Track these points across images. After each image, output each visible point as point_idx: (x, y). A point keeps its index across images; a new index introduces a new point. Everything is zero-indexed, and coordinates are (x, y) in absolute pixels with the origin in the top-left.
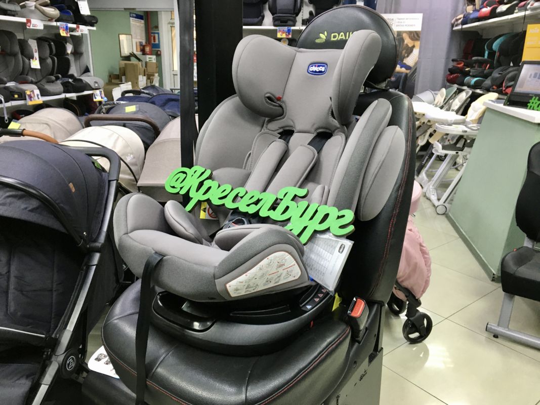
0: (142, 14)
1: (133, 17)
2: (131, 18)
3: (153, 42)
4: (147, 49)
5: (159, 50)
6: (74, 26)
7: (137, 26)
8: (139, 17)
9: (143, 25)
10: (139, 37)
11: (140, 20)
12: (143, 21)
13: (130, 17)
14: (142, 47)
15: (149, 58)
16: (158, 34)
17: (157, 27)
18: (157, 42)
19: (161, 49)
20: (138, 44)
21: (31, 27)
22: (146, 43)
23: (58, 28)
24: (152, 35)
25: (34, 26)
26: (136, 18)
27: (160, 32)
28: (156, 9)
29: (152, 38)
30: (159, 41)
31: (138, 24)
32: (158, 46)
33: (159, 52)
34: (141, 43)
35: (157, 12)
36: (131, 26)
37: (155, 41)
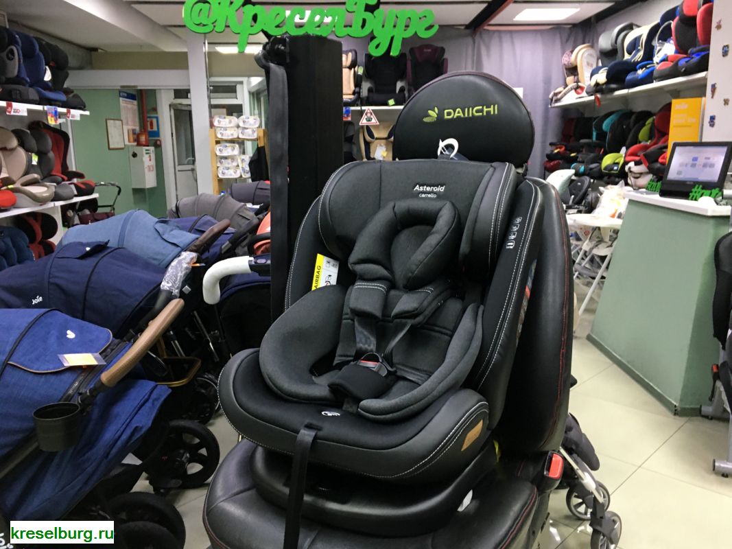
0: (134, 93)
1: (123, 97)
2: (121, 99)
3: (149, 129)
4: (143, 138)
5: (157, 140)
6: (64, 110)
7: (128, 108)
8: (131, 96)
9: (136, 107)
10: (130, 123)
11: (131, 100)
12: (135, 102)
13: (120, 96)
14: (135, 136)
15: (146, 150)
16: (157, 118)
17: (155, 110)
18: (155, 129)
19: (162, 137)
20: (131, 133)
21: (12, 113)
22: (141, 130)
23: (45, 113)
24: (148, 119)
25: (16, 111)
26: (127, 98)
27: (159, 115)
28: (154, 86)
29: (149, 124)
30: (158, 128)
31: (129, 106)
32: (157, 134)
33: (158, 143)
34: (134, 131)
35: (155, 90)
36: (121, 108)
37: (152, 127)
